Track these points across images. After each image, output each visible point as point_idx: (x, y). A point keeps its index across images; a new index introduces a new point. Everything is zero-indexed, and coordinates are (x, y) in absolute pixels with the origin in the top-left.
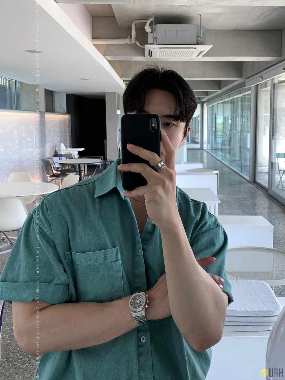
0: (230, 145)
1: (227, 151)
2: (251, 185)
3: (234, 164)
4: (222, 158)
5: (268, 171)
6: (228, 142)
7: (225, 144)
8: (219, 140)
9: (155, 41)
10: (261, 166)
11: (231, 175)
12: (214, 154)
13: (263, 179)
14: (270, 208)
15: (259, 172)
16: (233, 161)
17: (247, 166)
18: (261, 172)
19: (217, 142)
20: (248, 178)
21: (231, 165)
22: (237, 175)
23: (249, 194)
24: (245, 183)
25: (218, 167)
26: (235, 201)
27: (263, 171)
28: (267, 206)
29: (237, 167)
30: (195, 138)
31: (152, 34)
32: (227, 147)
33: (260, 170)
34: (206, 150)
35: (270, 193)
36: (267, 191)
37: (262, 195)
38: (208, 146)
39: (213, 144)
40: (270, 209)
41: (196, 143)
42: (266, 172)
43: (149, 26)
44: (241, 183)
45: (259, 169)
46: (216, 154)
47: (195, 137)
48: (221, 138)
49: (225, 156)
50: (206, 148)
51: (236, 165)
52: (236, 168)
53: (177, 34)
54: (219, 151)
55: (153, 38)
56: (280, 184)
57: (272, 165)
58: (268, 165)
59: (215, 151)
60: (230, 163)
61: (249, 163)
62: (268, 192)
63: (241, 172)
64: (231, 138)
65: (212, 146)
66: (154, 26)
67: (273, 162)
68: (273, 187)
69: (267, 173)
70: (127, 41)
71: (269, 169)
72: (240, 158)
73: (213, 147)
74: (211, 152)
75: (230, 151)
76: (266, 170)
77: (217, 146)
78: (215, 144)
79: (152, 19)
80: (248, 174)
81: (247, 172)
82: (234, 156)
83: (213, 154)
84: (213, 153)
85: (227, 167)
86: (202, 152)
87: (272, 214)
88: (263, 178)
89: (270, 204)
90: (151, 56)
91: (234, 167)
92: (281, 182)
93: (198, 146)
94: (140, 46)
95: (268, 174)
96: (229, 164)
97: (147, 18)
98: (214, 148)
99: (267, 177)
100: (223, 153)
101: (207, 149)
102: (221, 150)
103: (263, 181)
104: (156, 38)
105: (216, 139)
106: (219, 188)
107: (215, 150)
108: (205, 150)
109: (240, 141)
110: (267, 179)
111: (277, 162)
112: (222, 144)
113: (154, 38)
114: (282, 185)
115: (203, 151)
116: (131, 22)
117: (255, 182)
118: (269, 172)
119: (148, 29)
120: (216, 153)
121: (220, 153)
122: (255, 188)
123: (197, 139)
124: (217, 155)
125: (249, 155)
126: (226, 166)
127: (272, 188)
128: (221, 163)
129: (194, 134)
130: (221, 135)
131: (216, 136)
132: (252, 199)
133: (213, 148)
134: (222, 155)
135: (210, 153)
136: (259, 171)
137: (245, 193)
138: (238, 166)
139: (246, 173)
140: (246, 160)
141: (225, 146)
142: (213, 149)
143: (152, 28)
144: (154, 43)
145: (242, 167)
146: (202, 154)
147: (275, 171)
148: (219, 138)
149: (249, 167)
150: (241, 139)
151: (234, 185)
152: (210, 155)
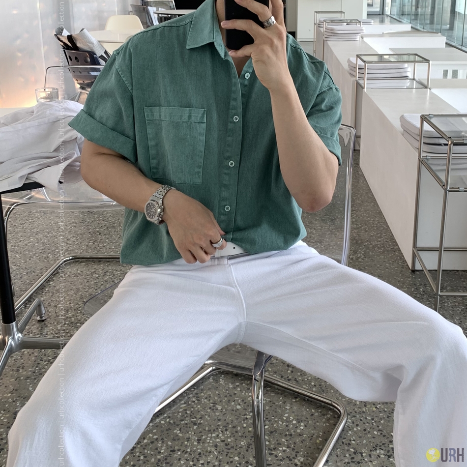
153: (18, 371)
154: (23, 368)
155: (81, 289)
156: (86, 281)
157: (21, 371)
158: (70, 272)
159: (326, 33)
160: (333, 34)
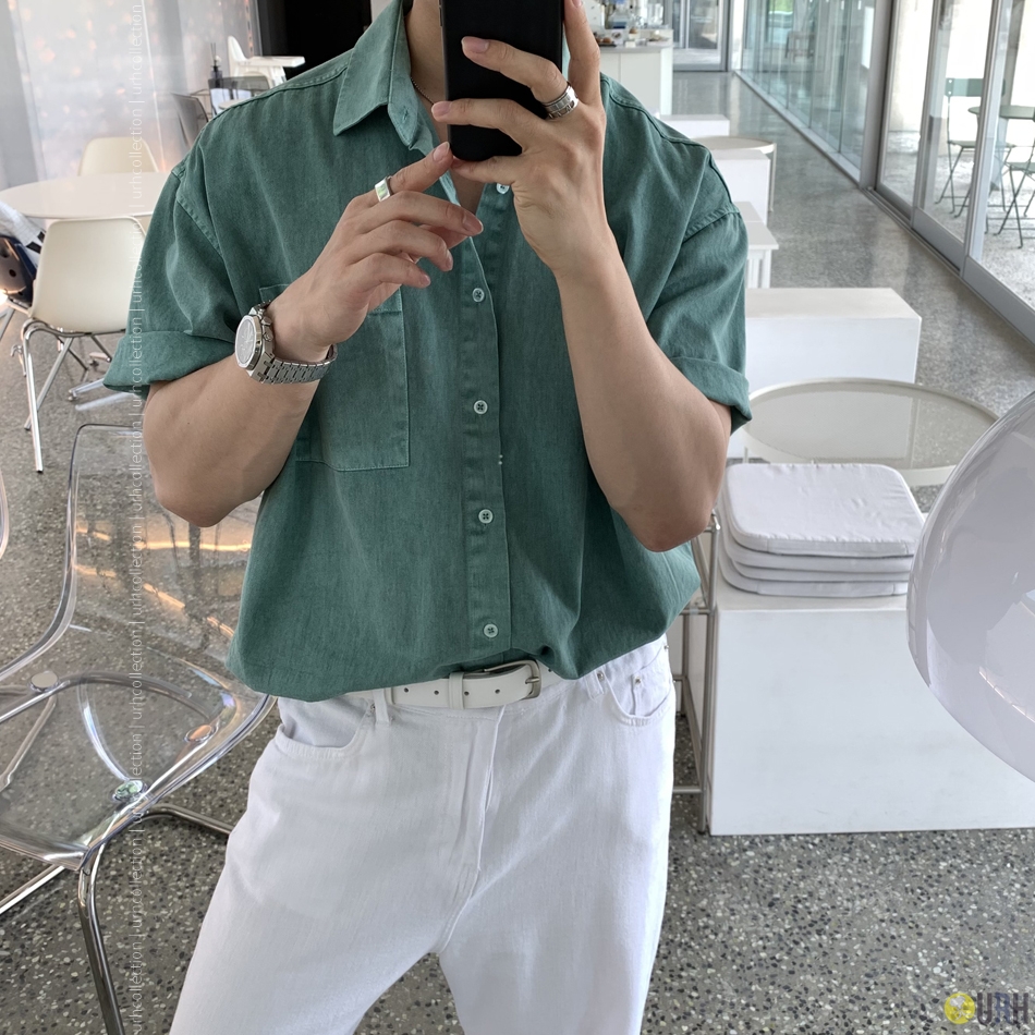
0: (810, 55)
1: (802, 77)
2: (862, 198)
3: (820, 126)
4: (784, 102)
5: (916, 148)
6: (806, 45)
7: (794, 50)
8: (780, 36)
10: (896, 132)
11: (810, 162)
12: (763, 88)
13: (901, 176)
14: (913, 273)
15: (889, 154)
16: (816, 113)
17: (855, 131)
18: (896, 153)
19: (772, 43)
20: (856, 174)
21: (810, 127)
22: (827, 163)
23: (858, 228)
24: (846, 191)
25: (772, 133)
26: (816, 253)
27: (903, 150)
28: (905, 267)
29: (828, 134)
30: (703, 24)
32: (802, 61)
33: (894, 147)
34: (739, 73)
35: (917, 223)
36: (909, 217)
37: (894, 231)
38: (746, 59)
39: (762, 47)
40: (914, 275)
41: (707, 45)
42: (911, 151)
44: (834, 192)
45: (891, 141)
46: (766, 87)
47: (701, 21)
48: (786, 27)
49: (795, 96)
50: (738, 67)
51: (825, 127)
52: (824, 138)
54: (779, 74)
56: (948, 193)
57: (930, 126)
58: (918, 128)
59: (767, 75)
60: (807, 119)
61: (862, 120)
62: (911, 222)
63: (839, 152)
64: (813, 27)
65: (757, 57)
67: (936, 116)
68: (928, 203)
69: (912, 155)
71: (921, 142)
72: (839, 102)
73: (761, 60)
74: (754, 80)
75: (810, 79)
76: (909, 144)
77: (771, 57)
78: (766, 49)
80: (858, 160)
81: (855, 151)
82: (821, 96)
83: (758, 89)
84: (758, 83)
85: (797, 135)
86: (726, 79)
87: (916, 291)
88: (901, 172)
89: (913, 260)
91: (817, 134)
92: (949, 185)
93: (714, 58)
95: (915, 159)
96: (804, 123)
98: (764, 65)
99: (910, 170)
100: (787, 83)
101: (741, 70)
102: (784, 72)
103: (898, 185)
105: (770, 29)
106: (772, 209)
107: (765, 72)
108: (734, 73)
109: (843, 39)
110: (913, 178)
111: (944, 116)
112: (787, 50)
114: (953, 198)
115: (729, 74)
117: (875, 189)
118: (918, 154)
120: (769, 85)
121: (779, 85)
122: (876, 209)
123: (711, 32)
124: (772, 91)
125: (864, 93)
126: (797, 130)
127: (923, 206)
128: (781, 121)
129: (698, 10)
130: (787, 17)
131: (770, 20)
132: (865, 244)
133: (758, 63)
134: (784, 93)
135: (751, 83)
136: (889, 150)
137: (846, 227)
138: (831, 132)
139: (852, 156)
140: (854, 110)
141: (795, 56)
142: (761, 69)
145: (843, 134)
146: (725, 88)
147: (937, 150)
148: (779, 26)
149: (863, 133)
150: (844, 28)
151: (817, 197)
152: (750, 93)
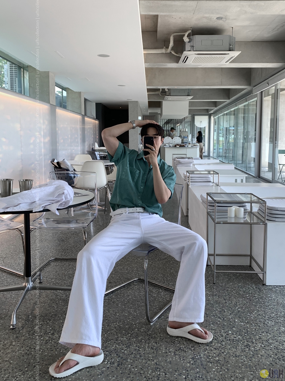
9: (192, 49)
31: (190, 44)
43: (187, 37)
53: (212, 43)
55: (190, 46)
66: (191, 37)
70: (163, 51)
79: (190, 31)
90: (185, 62)
94: (175, 54)
97: (185, 31)
104: (193, 46)
113: (192, 46)
116: (169, 34)
119: (186, 39)
143: (189, 38)
144: (191, 50)
153: (30, 301)
154: (32, 300)
155: (58, 271)
156: (61, 268)
157: (31, 301)
158: (53, 265)
159: (176, 163)
160: (180, 163)
